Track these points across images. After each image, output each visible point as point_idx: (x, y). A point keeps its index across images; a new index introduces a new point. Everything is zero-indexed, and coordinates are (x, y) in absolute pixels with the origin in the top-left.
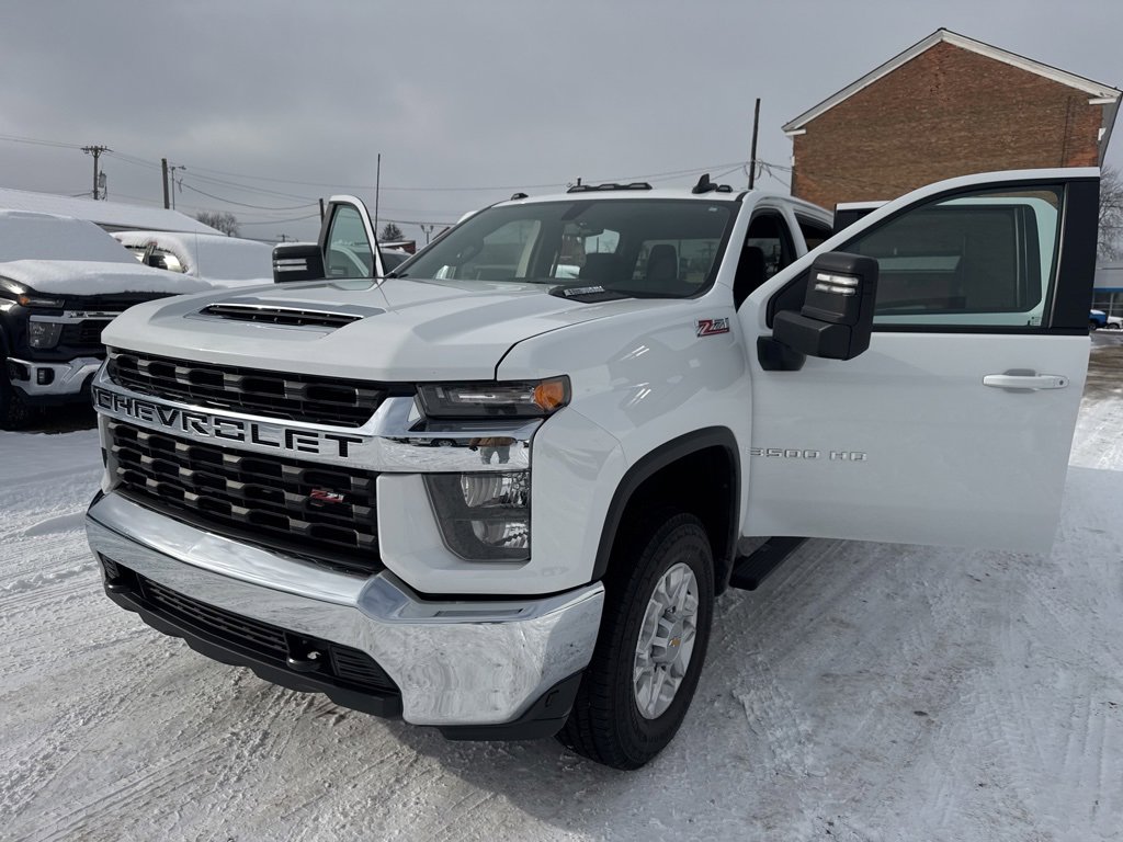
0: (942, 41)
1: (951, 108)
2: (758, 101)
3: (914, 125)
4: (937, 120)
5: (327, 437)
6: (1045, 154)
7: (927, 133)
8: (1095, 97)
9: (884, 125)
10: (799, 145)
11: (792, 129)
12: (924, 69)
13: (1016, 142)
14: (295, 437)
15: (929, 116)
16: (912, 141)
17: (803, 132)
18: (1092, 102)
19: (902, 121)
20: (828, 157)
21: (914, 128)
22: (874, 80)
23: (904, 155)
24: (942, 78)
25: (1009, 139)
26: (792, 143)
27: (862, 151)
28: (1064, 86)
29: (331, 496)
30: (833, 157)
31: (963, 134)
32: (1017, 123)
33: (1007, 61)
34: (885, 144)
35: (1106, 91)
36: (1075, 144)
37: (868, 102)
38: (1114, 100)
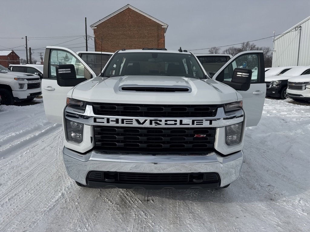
0: (129, 8)
1: (133, 25)
2: (86, 18)
3: (124, 29)
4: (129, 28)
5: (206, 120)
6: (154, 39)
7: (128, 31)
8: (163, 26)
9: (117, 28)
10: (95, 31)
11: (93, 27)
12: (125, 14)
13: (148, 35)
14: (195, 122)
15: (128, 27)
16: (124, 33)
17: (96, 28)
18: (162, 27)
19: (121, 27)
20: (104, 35)
21: (125, 29)
22: (113, 16)
23: (123, 36)
24: (130, 17)
25: (146, 34)
26: (93, 31)
27: (112, 34)
28: (156, 22)
29: (202, 135)
30: (105, 36)
31: (136, 32)
32: (148, 30)
33: (144, 15)
34: (118, 33)
35: (165, 25)
36: (160, 36)
37: (112, 21)
38: (167, 27)
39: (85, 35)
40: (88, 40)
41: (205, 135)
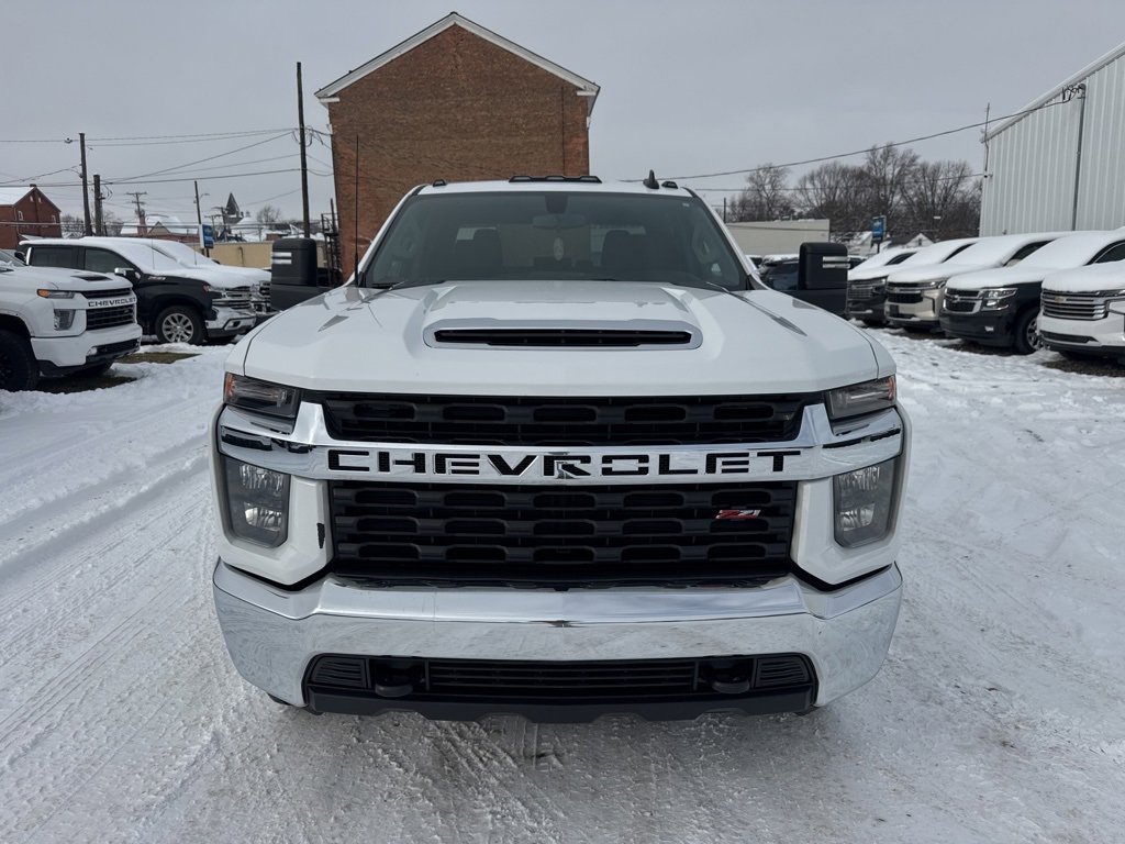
0: (455, 25)
1: (471, 89)
2: (299, 64)
3: (440, 101)
4: (459, 98)
5: (760, 454)
6: (550, 137)
7: (453, 110)
8: (581, 89)
9: (414, 99)
10: (334, 113)
11: (326, 97)
12: (443, 49)
13: (527, 124)
14: (719, 461)
15: (453, 94)
16: (442, 117)
17: (337, 100)
18: (579, 93)
19: (430, 97)
20: (365, 127)
21: (441, 104)
22: (398, 55)
23: (436, 130)
24: (460, 60)
25: (521, 121)
26: (327, 111)
27: (397, 123)
28: (557, 77)
29: (745, 513)
30: (370, 128)
31: (483, 113)
32: (525, 107)
33: (511, 50)
34: (417, 118)
35: (589, 85)
36: (571, 129)
37: (397, 75)
38: (594, 94)
39: (298, 126)
40: (307, 143)
41: (757, 512)
